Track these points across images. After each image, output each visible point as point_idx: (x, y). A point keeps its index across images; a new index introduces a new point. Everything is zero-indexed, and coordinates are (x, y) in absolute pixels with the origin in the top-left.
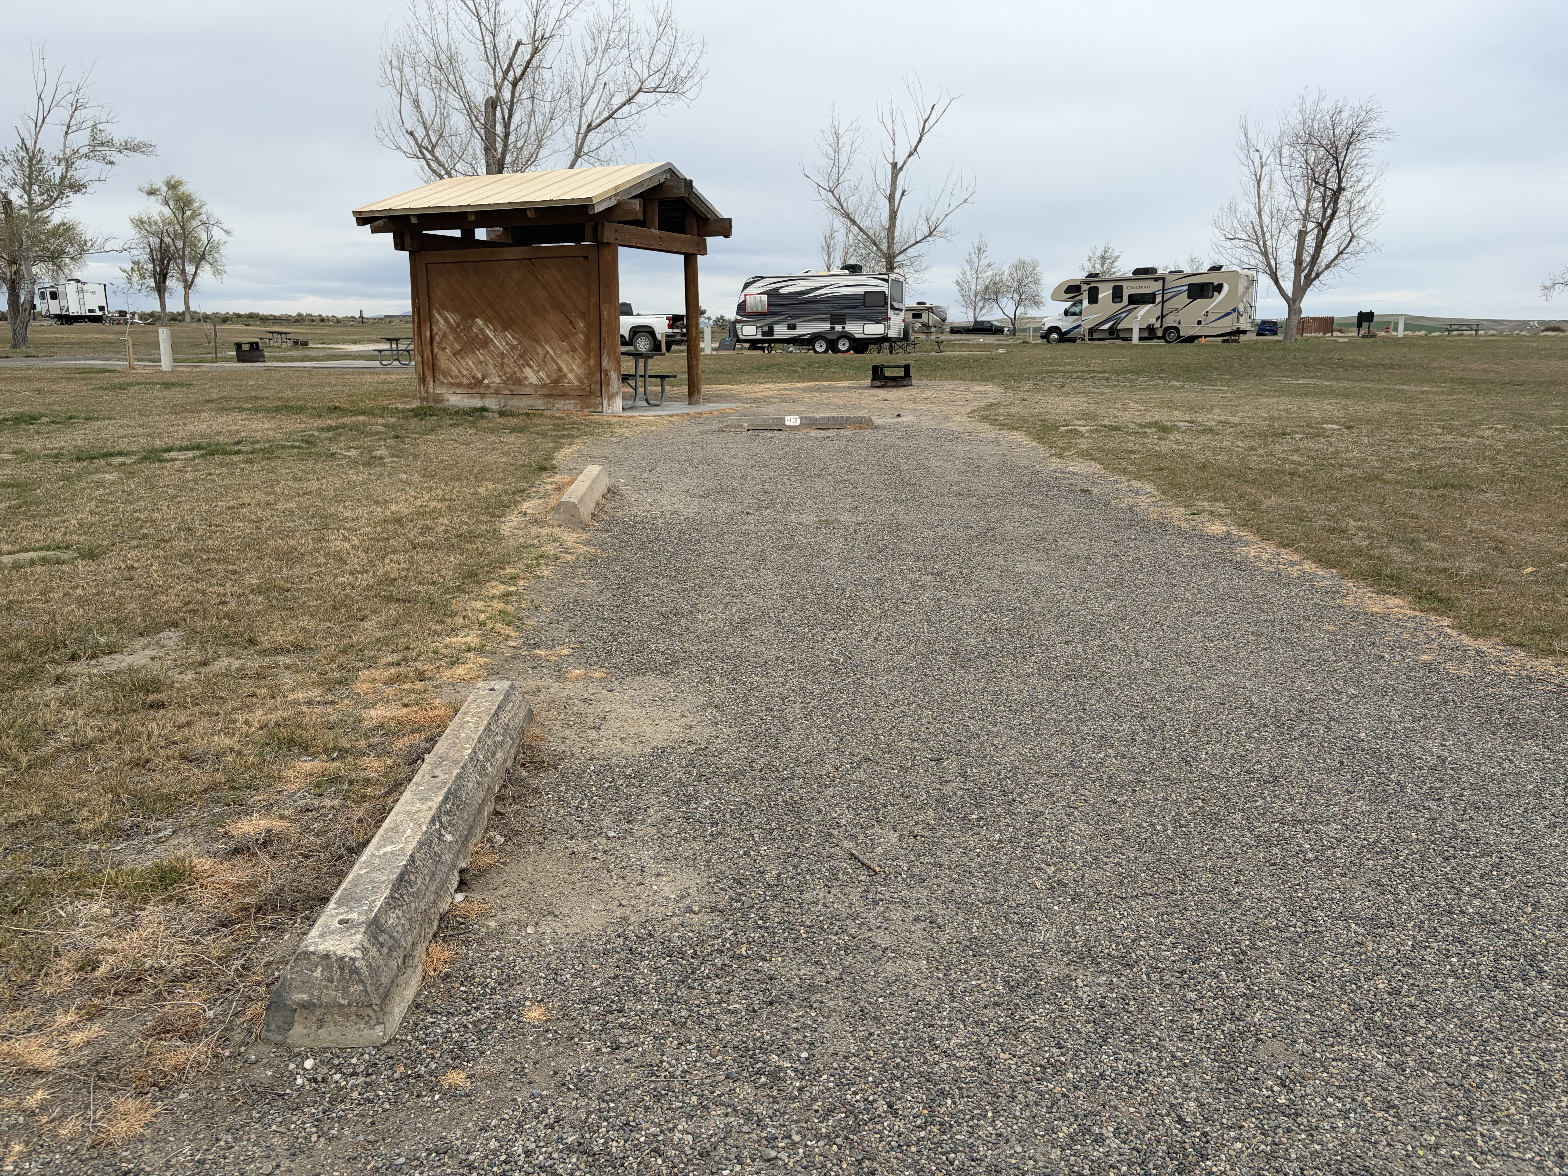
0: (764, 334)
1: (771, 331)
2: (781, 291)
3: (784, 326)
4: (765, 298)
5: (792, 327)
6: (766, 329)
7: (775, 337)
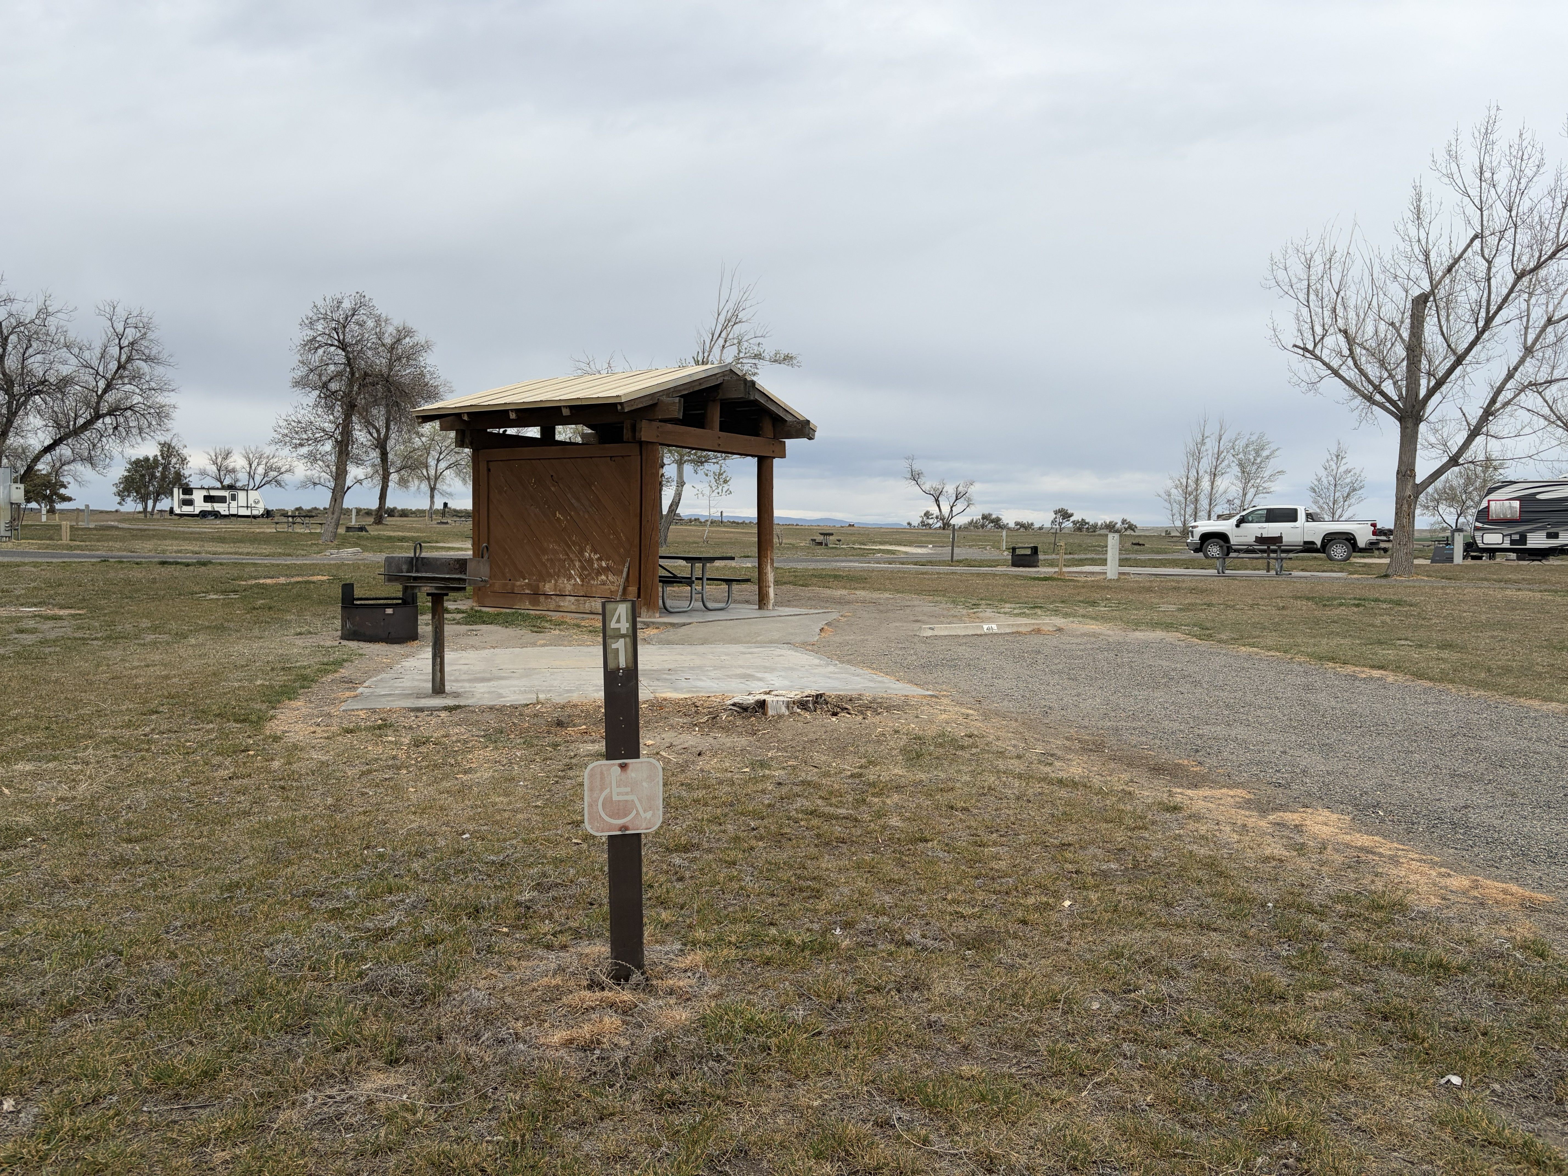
0: (1513, 542)
1: (1523, 539)
2: (1538, 497)
3: (1542, 535)
4: (1516, 504)
5: (1550, 536)
6: (1517, 537)
7: (1528, 546)
